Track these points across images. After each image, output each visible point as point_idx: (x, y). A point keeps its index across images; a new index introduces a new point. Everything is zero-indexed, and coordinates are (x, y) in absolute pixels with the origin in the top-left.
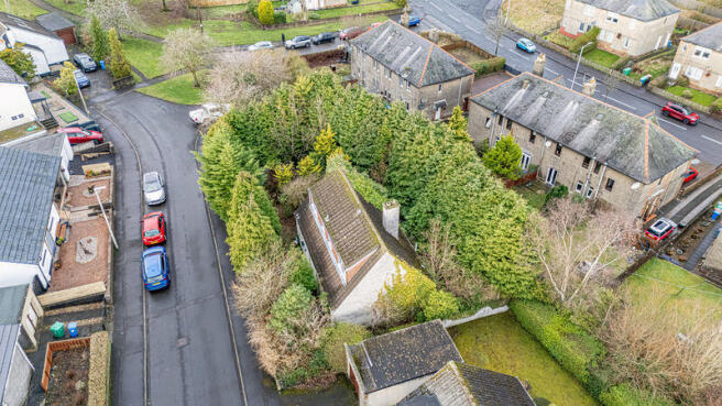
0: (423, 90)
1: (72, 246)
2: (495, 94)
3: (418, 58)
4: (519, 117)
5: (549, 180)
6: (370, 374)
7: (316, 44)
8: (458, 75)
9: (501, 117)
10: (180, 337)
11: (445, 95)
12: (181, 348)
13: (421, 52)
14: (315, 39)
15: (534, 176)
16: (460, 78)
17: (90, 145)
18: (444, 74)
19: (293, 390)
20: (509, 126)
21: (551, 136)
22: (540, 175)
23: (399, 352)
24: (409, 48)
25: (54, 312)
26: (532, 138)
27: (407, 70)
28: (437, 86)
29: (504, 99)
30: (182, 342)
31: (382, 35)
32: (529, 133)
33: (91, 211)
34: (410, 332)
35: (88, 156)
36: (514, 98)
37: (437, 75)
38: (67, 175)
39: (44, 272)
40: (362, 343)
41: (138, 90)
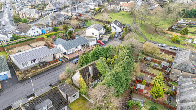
0: (174, 69)
1: (76, 53)
3: (181, 61)
8: (190, 72)
11: (183, 75)
13: (184, 60)
24: (183, 58)
25: (64, 58)
29: (185, 82)
31: (184, 53)
37: (181, 68)
38: (90, 46)
39: (68, 53)
40: (68, 83)
41: (122, 41)
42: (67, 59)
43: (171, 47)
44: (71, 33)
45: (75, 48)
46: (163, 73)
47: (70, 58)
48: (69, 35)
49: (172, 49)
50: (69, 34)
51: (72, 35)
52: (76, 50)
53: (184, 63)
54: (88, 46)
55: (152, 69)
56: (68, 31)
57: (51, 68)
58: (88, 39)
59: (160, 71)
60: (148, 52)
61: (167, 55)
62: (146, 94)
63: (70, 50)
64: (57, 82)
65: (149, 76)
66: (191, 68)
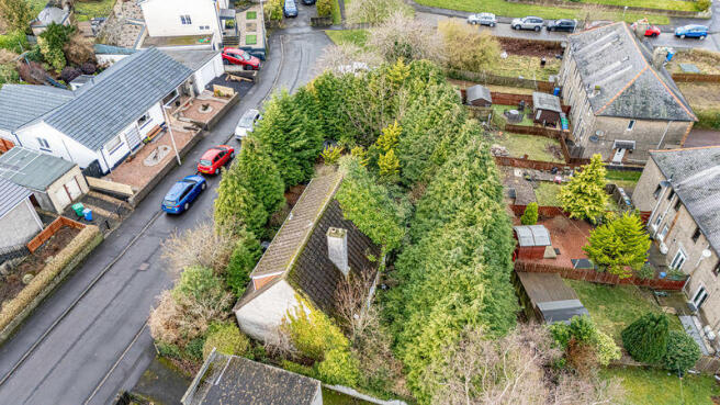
0: (602, 120)
1: (153, 147)
2: (685, 157)
3: (620, 79)
4: (693, 200)
5: (696, 299)
6: (207, 391)
7: (549, 29)
8: (666, 116)
9: (673, 192)
10: (146, 261)
11: (636, 135)
12: (138, 271)
13: (628, 72)
14: (551, 24)
15: (682, 284)
16: (667, 121)
17: (239, 68)
18: (644, 109)
19: (169, 361)
20: (677, 206)
21: (716, 246)
22: (688, 288)
23: (251, 388)
24: (619, 63)
25: (95, 195)
26: (696, 235)
27: (597, 89)
28: (629, 121)
29: (691, 169)
30: (144, 266)
31: (602, 39)
32: (694, 228)
33: (190, 125)
34: (280, 375)
35: (233, 77)
36: (704, 173)
37: (631, 107)
38: (201, 88)
39: (108, 160)
40: (230, 357)
41: (328, 31)
42: (124, 198)
43: (516, 22)
44: (59, 36)
45: (136, 123)
46: (552, 142)
47: (139, 189)
48: (58, 52)
49: (521, 29)
50: (53, 44)
51: (74, 50)
52: (144, 132)
53: (637, 87)
54: (192, 93)
55: (508, 135)
56: (37, 31)
57: (58, 280)
58: (178, 53)
59: (540, 138)
60: (460, 64)
61: (518, 59)
62: (554, 258)
63: (114, 141)
64: (144, 362)
65: (518, 173)
66: (666, 101)
